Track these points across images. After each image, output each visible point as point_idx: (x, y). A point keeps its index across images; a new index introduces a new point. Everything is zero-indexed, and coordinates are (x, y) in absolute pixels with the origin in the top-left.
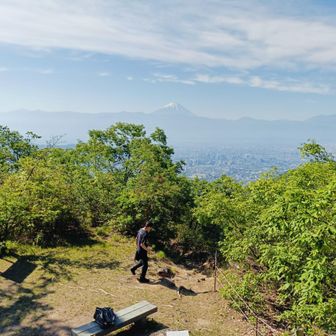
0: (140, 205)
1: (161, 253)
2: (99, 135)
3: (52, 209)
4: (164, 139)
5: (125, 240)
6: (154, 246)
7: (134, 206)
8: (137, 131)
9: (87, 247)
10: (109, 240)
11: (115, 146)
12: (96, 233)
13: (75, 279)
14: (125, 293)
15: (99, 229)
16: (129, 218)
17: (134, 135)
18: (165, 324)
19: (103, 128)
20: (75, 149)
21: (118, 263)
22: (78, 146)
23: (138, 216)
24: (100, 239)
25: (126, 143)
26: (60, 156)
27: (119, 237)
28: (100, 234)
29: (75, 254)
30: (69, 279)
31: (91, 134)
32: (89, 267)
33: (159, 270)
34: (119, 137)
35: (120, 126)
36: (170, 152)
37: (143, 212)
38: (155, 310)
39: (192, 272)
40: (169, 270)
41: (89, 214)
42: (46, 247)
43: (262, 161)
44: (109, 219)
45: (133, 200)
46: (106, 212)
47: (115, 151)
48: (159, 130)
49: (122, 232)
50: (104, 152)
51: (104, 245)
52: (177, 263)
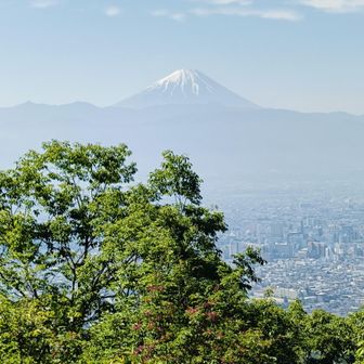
4: (191, 186)
8: (111, 166)
11: (44, 218)
17: (100, 178)
25: (77, 206)
34: (56, 186)
35: (57, 153)
36: (214, 225)
47: (45, 232)
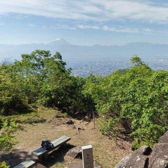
0: (54, 91)
1: (66, 113)
2: (27, 56)
3: (7, 96)
4: (60, 57)
5: (47, 109)
6: (62, 111)
7: (50, 92)
8: (47, 54)
9: (28, 114)
10: (39, 110)
11: (36, 62)
12: (31, 107)
13: (25, 129)
14: (52, 133)
15: (33, 104)
16: (48, 98)
17: (45, 56)
18: (74, 145)
19: (29, 53)
20: (14, 65)
21: (45, 120)
22: (15, 63)
23: (53, 97)
24: (34, 109)
25: (41, 61)
26: (6, 68)
27: (44, 108)
28: (34, 107)
29: (22, 117)
30: (22, 130)
31: (23, 56)
32: (31, 123)
33: (67, 121)
34: (38, 57)
35: (38, 52)
36: (64, 64)
37: (55, 95)
38: (69, 139)
39: (81, 121)
40: (71, 121)
41: (27, 98)
42: (7, 116)
43: (105, 66)
44: (37, 99)
45: (50, 89)
46: (35, 96)
47: (36, 65)
48: (58, 53)
49: (45, 105)
50: (31, 66)
51: (36, 112)
52: (74, 118)
